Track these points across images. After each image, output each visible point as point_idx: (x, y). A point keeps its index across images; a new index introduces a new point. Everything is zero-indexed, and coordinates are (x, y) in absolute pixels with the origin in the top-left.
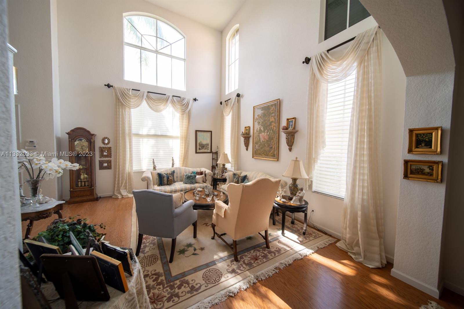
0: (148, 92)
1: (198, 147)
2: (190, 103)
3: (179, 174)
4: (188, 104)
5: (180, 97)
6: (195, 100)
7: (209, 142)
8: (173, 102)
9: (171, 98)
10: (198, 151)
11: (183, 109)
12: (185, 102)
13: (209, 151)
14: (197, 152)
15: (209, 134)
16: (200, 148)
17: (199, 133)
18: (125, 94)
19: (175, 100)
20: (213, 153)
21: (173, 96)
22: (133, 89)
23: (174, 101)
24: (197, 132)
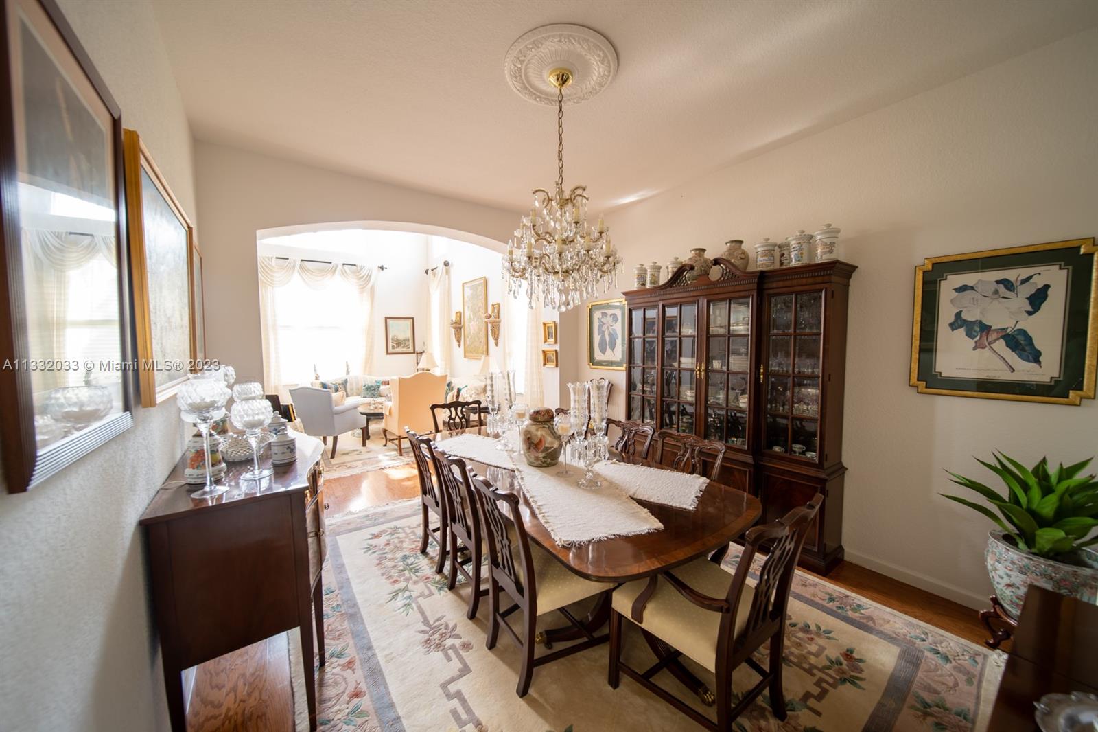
0: (302, 260)
1: (390, 344)
2: (373, 273)
3: (354, 384)
4: (369, 277)
5: (355, 265)
6: (382, 268)
7: (409, 335)
8: (343, 273)
9: (340, 267)
10: (391, 350)
11: (360, 285)
12: (364, 273)
13: (411, 350)
14: (389, 352)
15: (409, 323)
16: (394, 346)
17: (390, 322)
18: (266, 266)
19: (348, 271)
20: (417, 353)
21: (344, 264)
22: (278, 256)
23: (346, 272)
24: (388, 320)
